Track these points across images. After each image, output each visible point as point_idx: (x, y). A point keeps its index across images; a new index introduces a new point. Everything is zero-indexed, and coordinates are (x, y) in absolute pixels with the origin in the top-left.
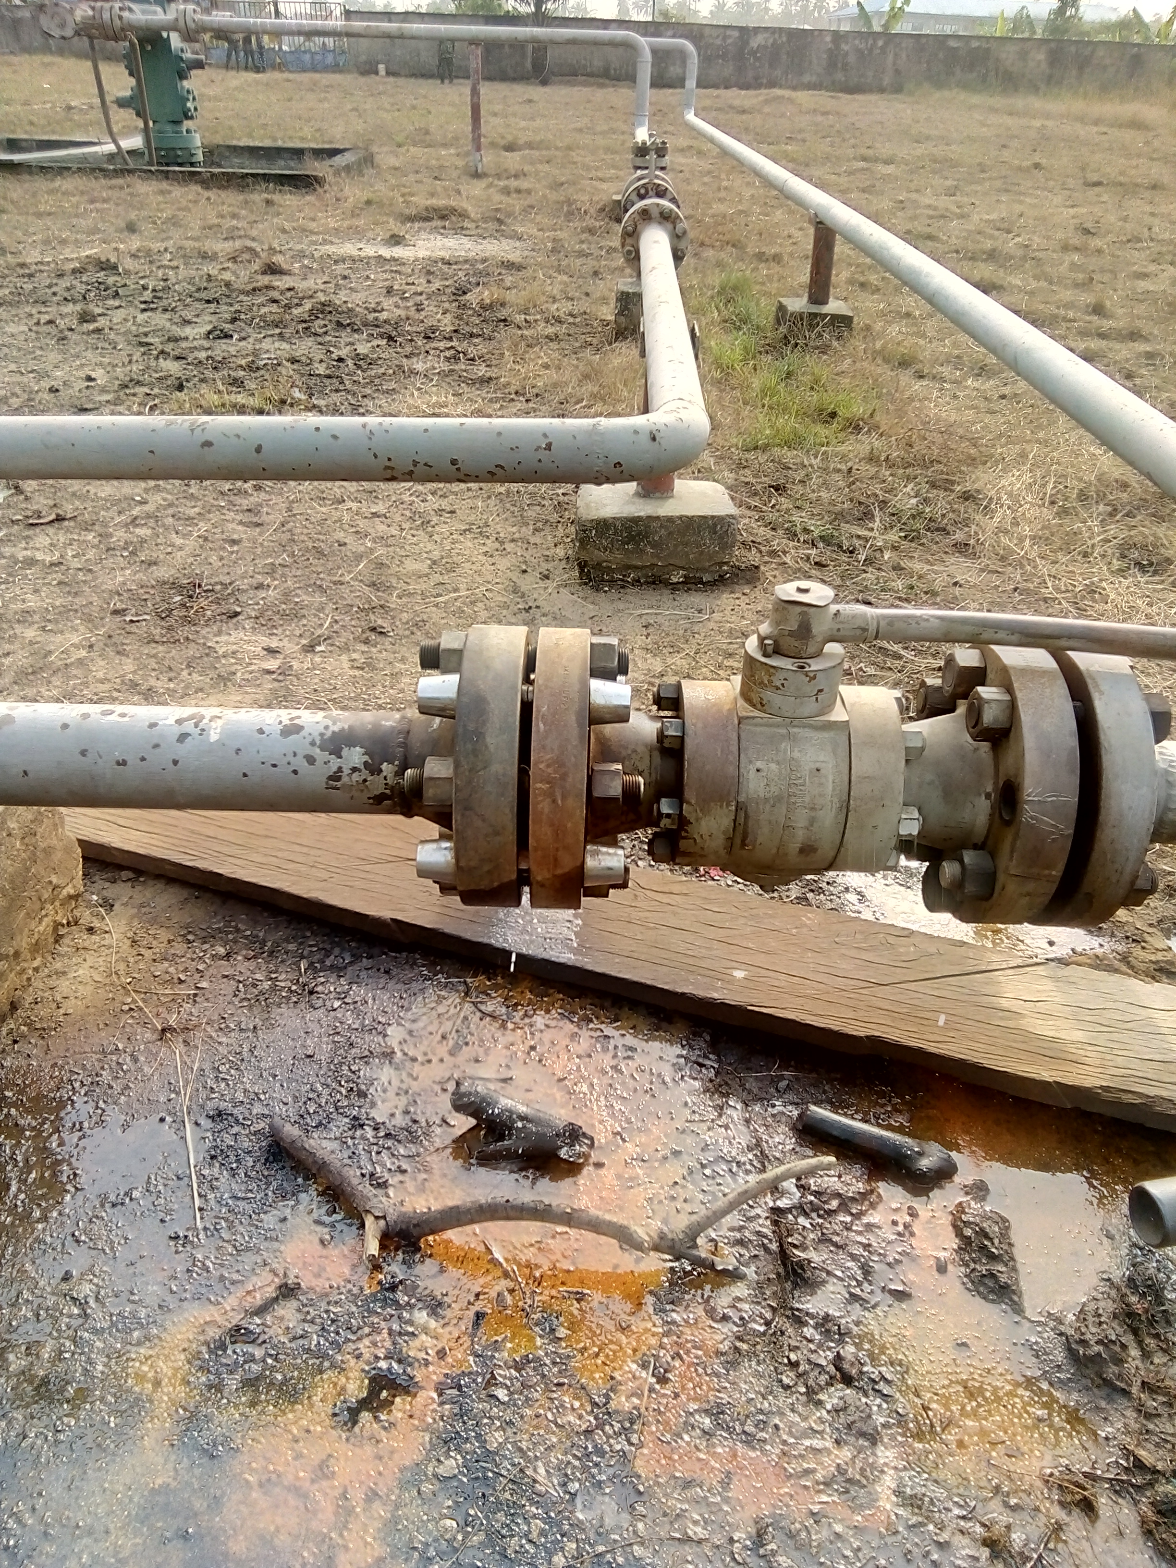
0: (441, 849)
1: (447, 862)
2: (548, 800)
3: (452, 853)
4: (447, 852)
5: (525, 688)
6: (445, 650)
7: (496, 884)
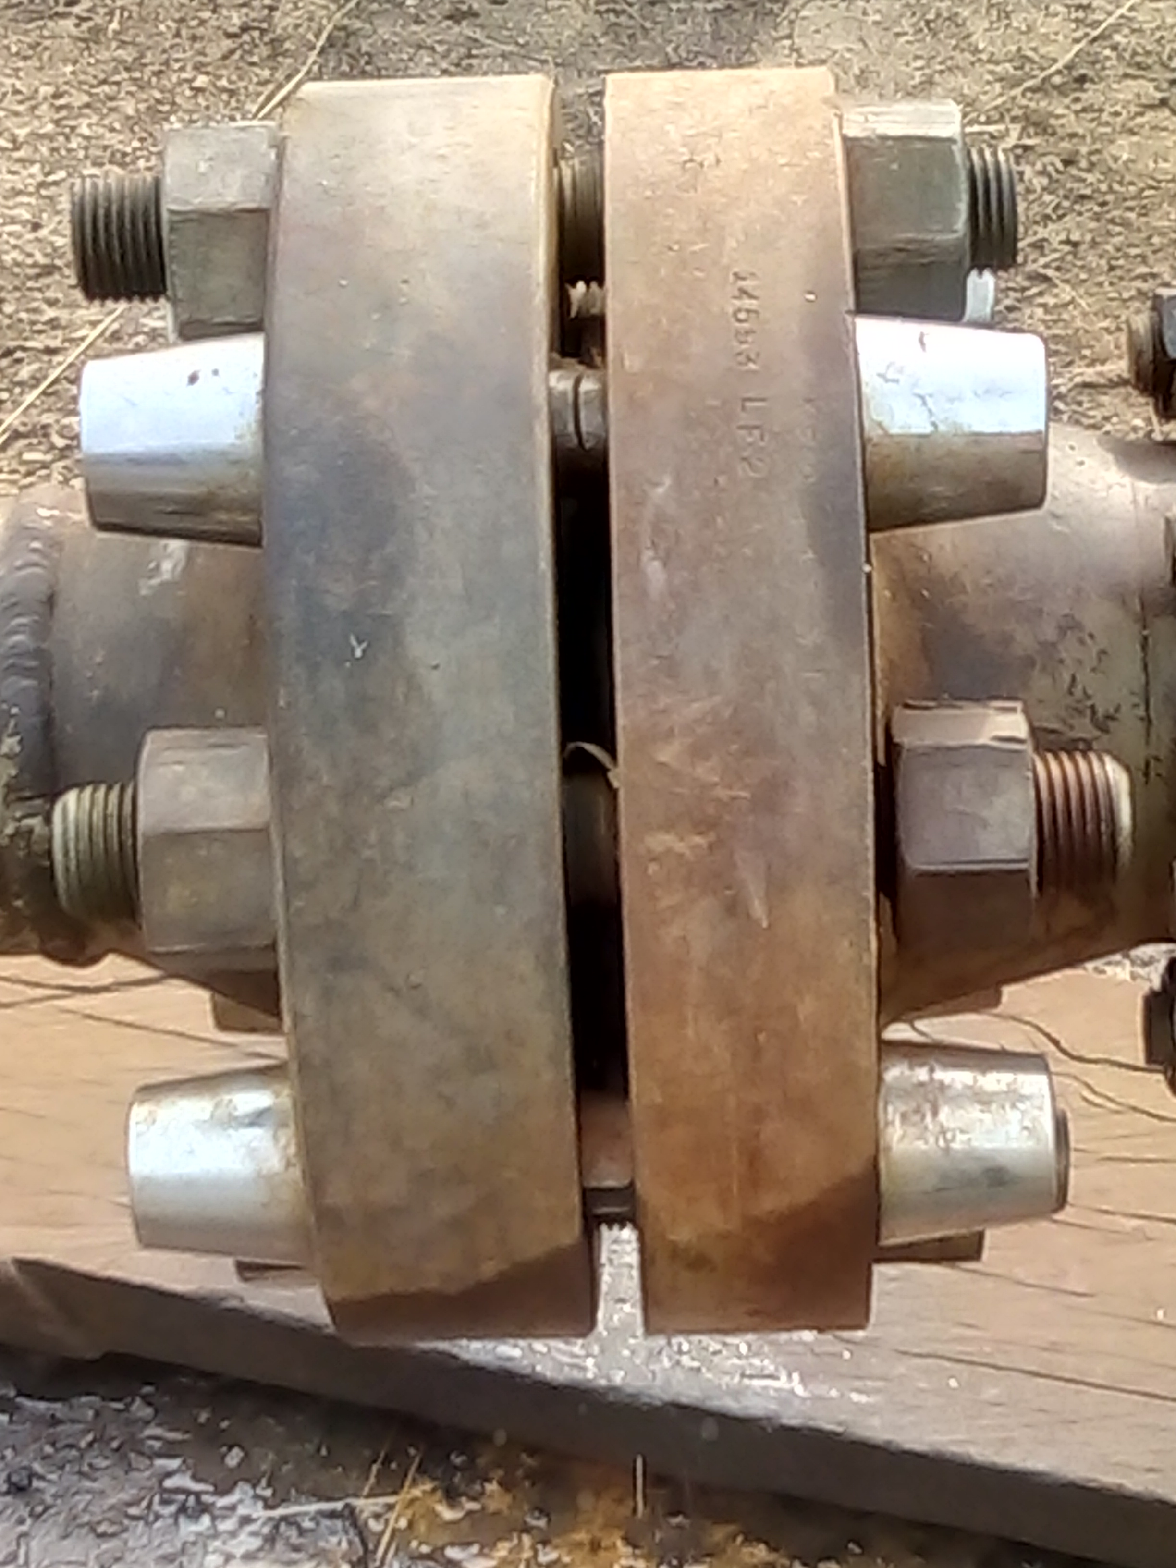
0: (234, 1121)
1: (266, 1179)
2: (707, 905)
3: (288, 1135)
4: (259, 1136)
5: (561, 382)
6: (185, 218)
7: (489, 1269)
